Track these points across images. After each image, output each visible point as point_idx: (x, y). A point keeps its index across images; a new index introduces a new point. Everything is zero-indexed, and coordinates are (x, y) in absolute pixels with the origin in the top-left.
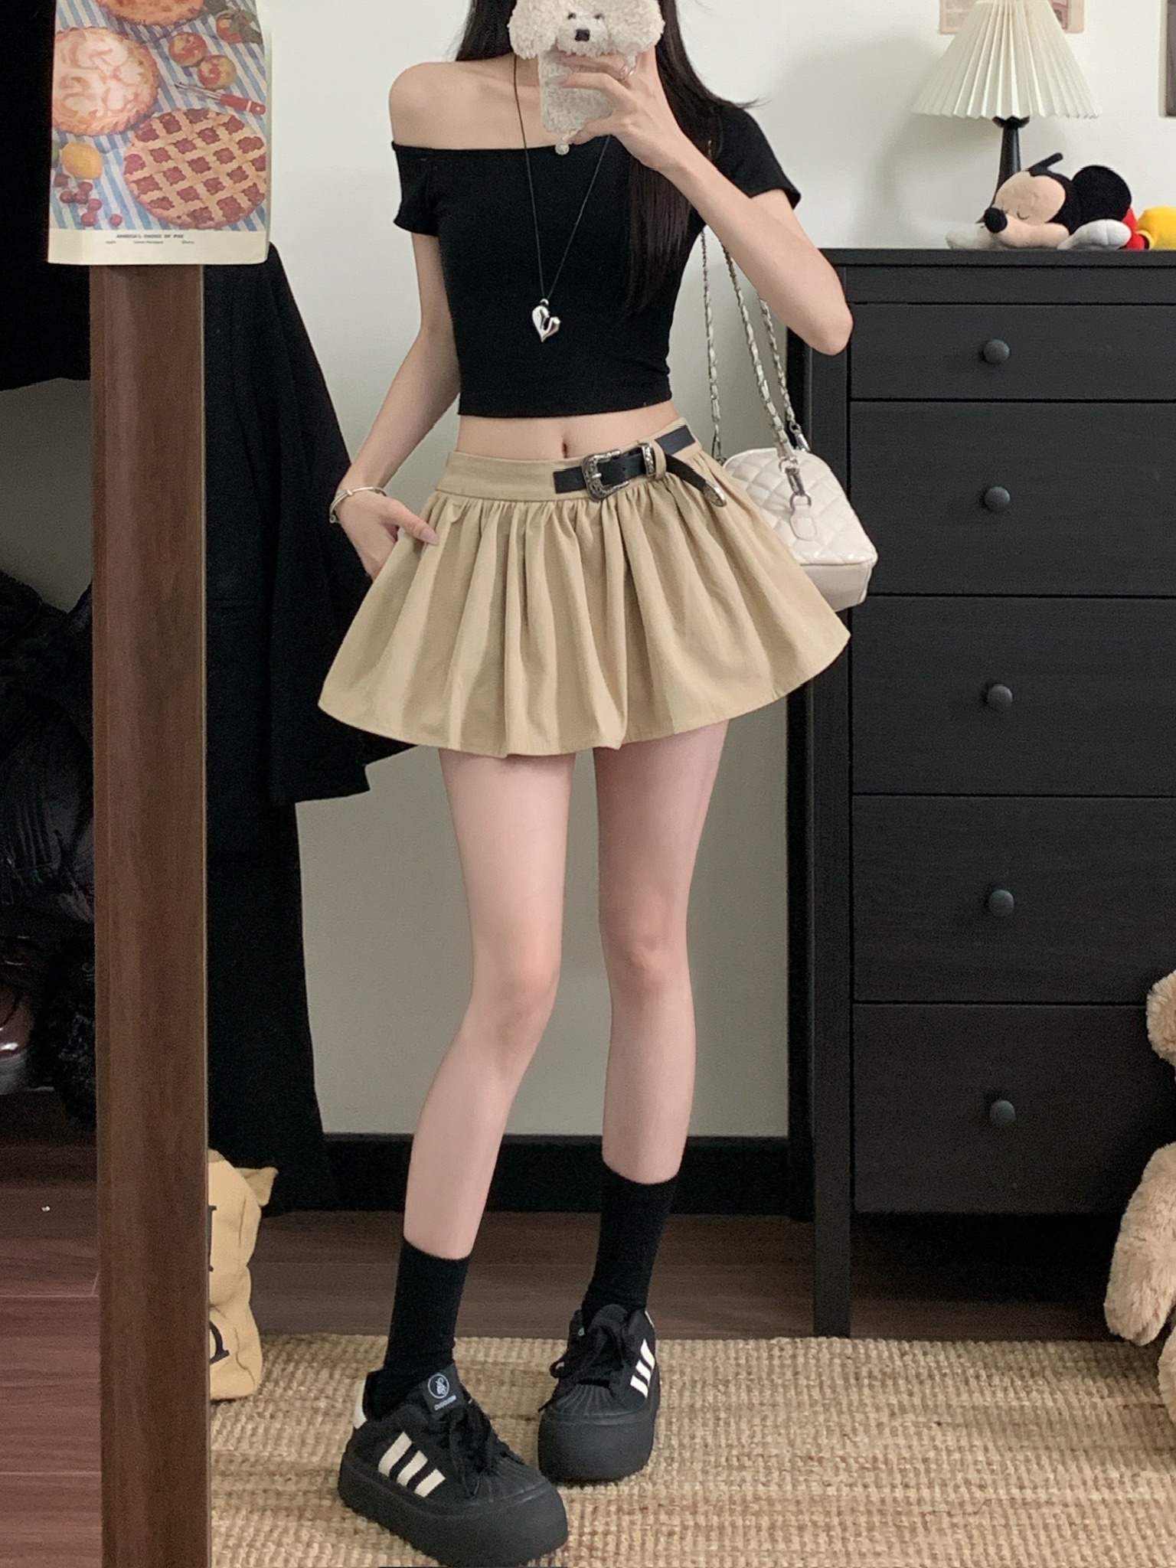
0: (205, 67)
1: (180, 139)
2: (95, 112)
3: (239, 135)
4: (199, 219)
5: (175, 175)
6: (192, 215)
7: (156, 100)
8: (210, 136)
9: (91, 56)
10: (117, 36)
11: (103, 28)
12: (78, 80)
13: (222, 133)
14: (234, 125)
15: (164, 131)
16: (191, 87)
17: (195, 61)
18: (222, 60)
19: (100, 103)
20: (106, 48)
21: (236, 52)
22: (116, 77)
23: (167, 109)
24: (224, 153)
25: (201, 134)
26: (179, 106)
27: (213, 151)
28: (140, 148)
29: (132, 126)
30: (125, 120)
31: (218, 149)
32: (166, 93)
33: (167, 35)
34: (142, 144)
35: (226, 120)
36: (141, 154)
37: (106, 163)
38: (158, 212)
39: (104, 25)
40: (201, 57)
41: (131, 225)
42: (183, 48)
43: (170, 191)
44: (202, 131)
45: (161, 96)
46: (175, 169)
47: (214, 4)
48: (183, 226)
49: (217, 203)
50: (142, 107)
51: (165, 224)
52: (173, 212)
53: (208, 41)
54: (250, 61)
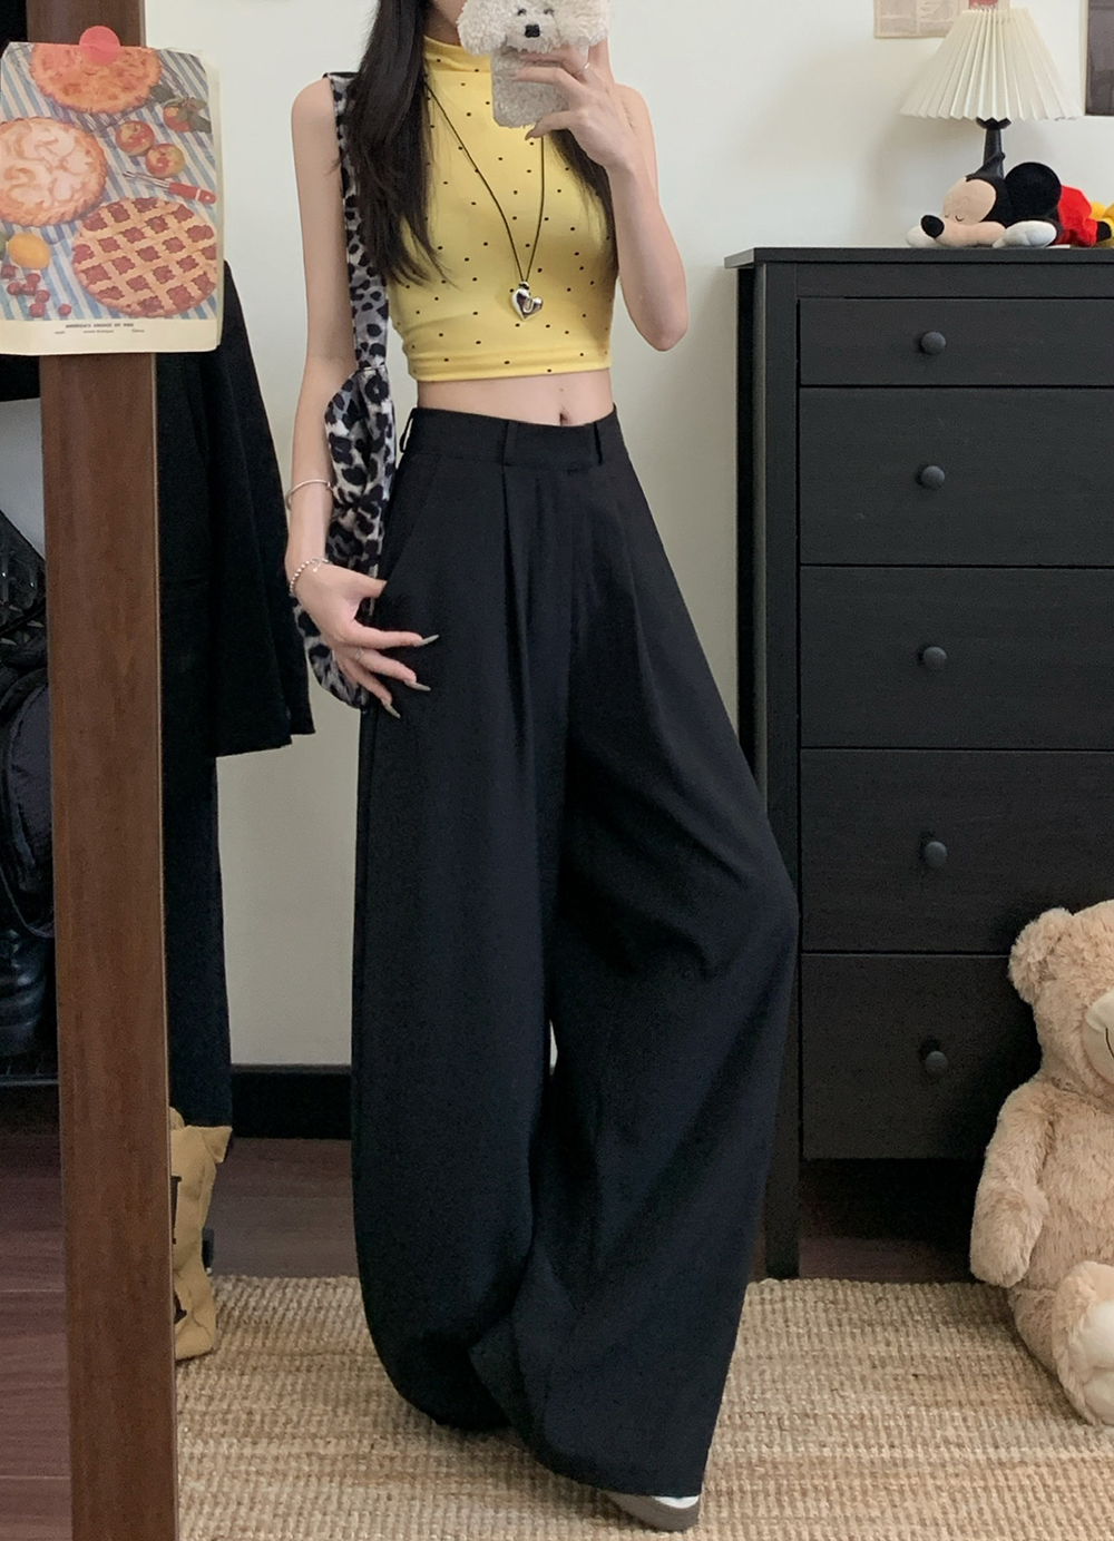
0: (153, 156)
1: (129, 228)
2: (42, 202)
3: (188, 224)
4: (149, 308)
5: (124, 264)
6: (142, 303)
7: (103, 188)
8: (159, 224)
9: (37, 147)
10: (62, 125)
11: (49, 118)
12: (24, 171)
13: (171, 221)
14: (182, 214)
15: (112, 219)
16: (139, 175)
17: (142, 149)
18: (170, 149)
19: (47, 193)
20: (53, 138)
21: (184, 140)
22: (62, 167)
23: (115, 198)
24: (172, 242)
25: (150, 223)
26: (127, 195)
27: (163, 240)
28: (90, 237)
29: (80, 215)
30: (72, 211)
31: (168, 238)
32: (115, 182)
33: (113, 123)
34: (91, 233)
35: (175, 209)
36: (88, 244)
37: (54, 253)
38: (108, 302)
39: (49, 115)
40: (148, 146)
41: (80, 315)
42: (131, 137)
43: (120, 281)
44: (151, 220)
45: (109, 185)
46: (124, 257)
47: (160, 94)
48: (133, 315)
49: (168, 292)
50: (90, 197)
51: (115, 312)
52: (123, 302)
53: (155, 129)
54: (198, 150)
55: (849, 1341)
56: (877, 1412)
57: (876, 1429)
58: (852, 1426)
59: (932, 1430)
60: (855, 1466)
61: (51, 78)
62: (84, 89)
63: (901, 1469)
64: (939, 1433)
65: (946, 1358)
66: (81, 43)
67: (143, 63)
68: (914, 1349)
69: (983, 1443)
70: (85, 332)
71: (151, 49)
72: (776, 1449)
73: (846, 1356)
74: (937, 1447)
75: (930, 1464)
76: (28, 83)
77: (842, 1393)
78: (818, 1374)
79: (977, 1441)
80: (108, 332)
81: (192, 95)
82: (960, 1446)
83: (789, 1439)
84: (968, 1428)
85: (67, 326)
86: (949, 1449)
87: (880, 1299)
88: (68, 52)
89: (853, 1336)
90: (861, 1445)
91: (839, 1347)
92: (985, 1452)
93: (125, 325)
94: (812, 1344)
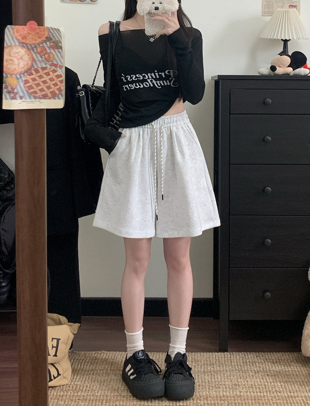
0: (46, 56)
1: (39, 75)
2: (16, 68)
3: (56, 74)
4: (45, 97)
5: (38, 85)
6: (43, 95)
7: (32, 65)
8: (47, 74)
9: (15, 53)
10: (22, 47)
11: (18, 46)
12: (11, 60)
13: (51, 73)
14: (54, 71)
15: (35, 73)
16: (42, 61)
17: (43, 54)
18: (51, 54)
19: (17, 66)
20: (19, 51)
21: (55, 51)
22: (21, 59)
23: (36, 67)
24: (51, 79)
25: (45, 74)
26: (39, 66)
27: (49, 78)
29: (26, 72)
30: (24, 70)
31: (50, 78)
32: (36, 63)
33: (36, 47)
34: (29, 77)
35: (52, 70)
36: (28, 79)
37: (19, 82)
38: (33, 95)
39: (18, 45)
40: (45, 53)
41: (26, 99)
42: (40, 51)
43: (36, 89)
44: (46, 73)
45: (34, 64)
46: (38, 83)
47: (49, 39)
48: (40, 98)
49: (50, 92)
50: (29, 67)
51: (35, 98)
52: (37, 95)
53: (47, 48)
54: (58, 54)
55: (248, 366)
56: (256, 384)
57: (256, 388)
58: (249, 387)
59: (272, 388)
60: (250, 397)
61: (19, 35)
62: (28, 38)
63: (263, 398)
64: (274, 389)
65: (276, 371)
66: (27, 25)
67: (44, 31)
68: (267, 368)
69: (287, 391)
70: (27, 103)
71: (46, 27)
72: (228, 393)
73: (248, 370)
74: (273, 392)
75: (271, 397)
76: (13, 36)
77: (247, 380)
78: (239, 375)
79: (285, 391)
80: (33, 103)
81: (57, 39)
82: (280, 392)
83: (231, 390)
84: (282, 388)
85: (22, 102)
86: (277, 393)
87: (258, 356)
88: (23, 28)
89: (250, 365)
90: (252, 392)
91: (246, 368)
92: (287, 394)
93: (38, 101)
94: (238, 368)
